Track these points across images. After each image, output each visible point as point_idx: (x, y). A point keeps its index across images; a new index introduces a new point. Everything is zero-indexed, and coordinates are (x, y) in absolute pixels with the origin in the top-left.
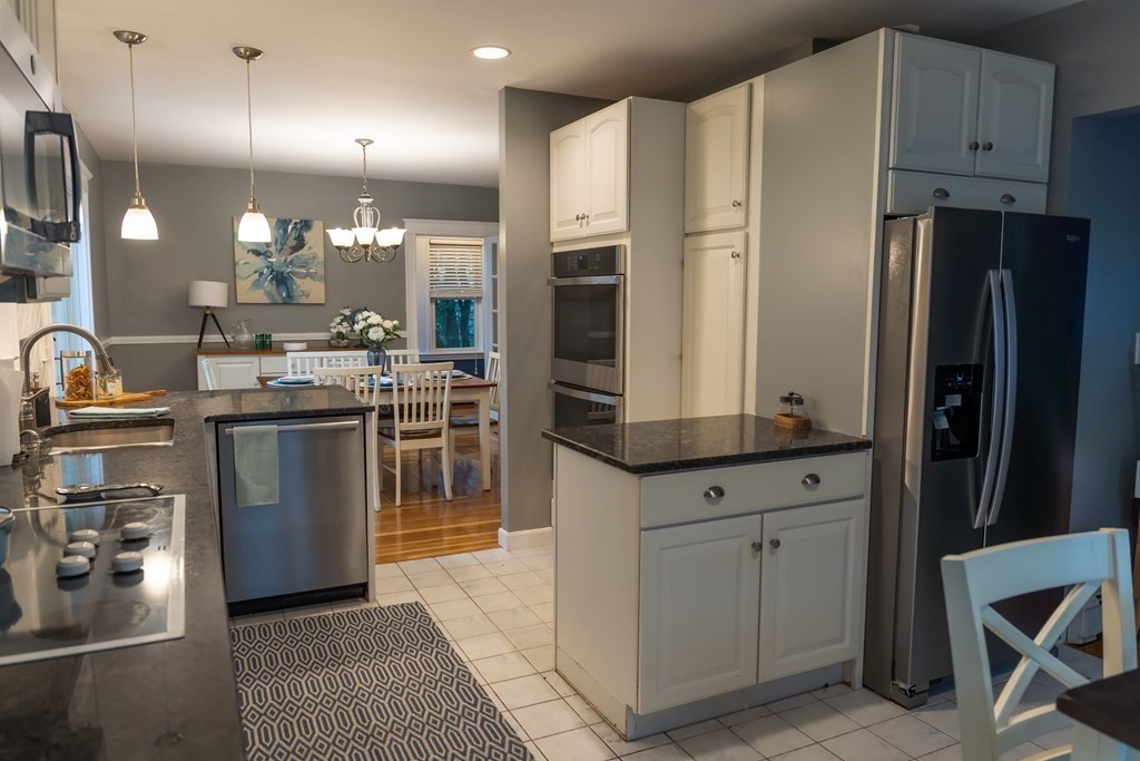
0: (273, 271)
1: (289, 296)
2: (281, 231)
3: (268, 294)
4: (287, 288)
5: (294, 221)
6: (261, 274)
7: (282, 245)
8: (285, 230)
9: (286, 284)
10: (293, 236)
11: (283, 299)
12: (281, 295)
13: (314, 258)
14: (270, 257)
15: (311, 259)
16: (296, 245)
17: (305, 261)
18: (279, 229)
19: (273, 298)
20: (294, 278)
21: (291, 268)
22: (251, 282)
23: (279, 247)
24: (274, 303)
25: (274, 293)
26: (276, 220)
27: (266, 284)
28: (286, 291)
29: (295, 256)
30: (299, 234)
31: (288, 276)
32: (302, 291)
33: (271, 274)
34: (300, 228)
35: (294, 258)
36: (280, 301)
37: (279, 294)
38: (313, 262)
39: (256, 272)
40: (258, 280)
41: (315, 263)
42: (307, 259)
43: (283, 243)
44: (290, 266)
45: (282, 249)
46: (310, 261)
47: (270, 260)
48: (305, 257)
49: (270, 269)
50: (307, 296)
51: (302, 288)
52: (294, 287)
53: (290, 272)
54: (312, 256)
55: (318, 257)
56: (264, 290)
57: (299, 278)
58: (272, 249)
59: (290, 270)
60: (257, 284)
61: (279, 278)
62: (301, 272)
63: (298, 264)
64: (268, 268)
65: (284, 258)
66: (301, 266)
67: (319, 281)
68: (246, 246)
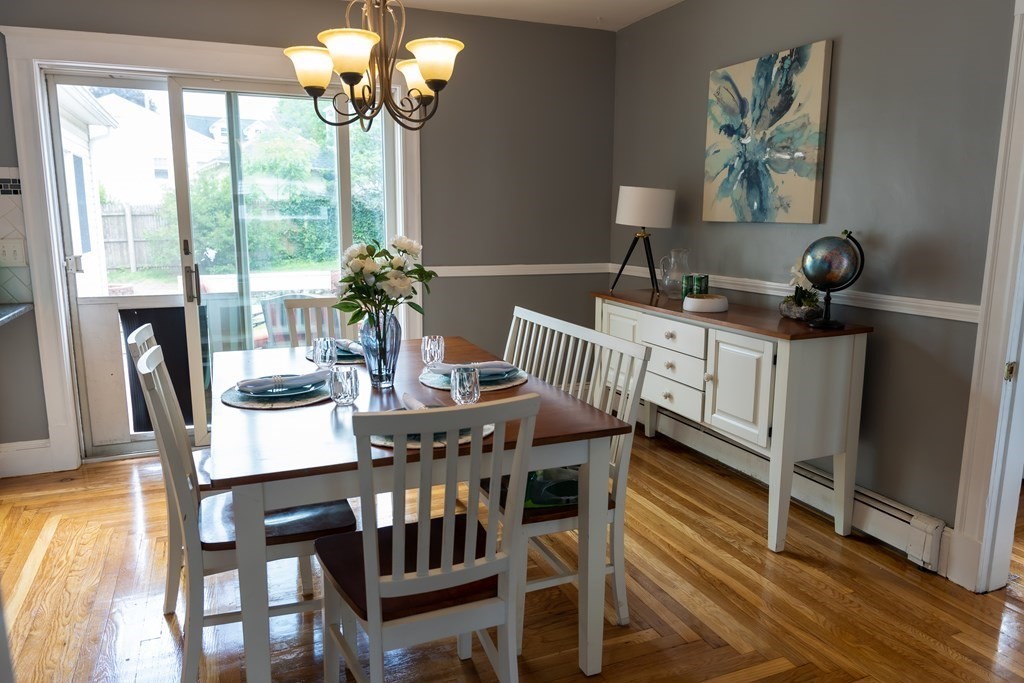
0: (745, 162)
1: (762, 208)
2: (762, 82)
3: (736, 204)
4: (761, 193)
5: (782, 55)
6: (732, 168)
7: (762, 108)
8: (768, 79)
9: (759, 185)
10: (778, 88)
11: (753, 214)
12: (751, 206)
13: (804, 126)
14: (744, 136)
15: (798, 130)
16: (780, 105)
17: (790, 135)
18: (759, 78)
19: (741, 213)
20: (771, 172)
21: (770, 153)
22: (719, 184)
23: (757, 112)
24: (742, 222)
25: (744, 202)
26: (757, 60)
27: (735, 188)
28: (758, 199)
29: (777, 129)
30: (786, 80)
31: (763, 169)
32: (780, 199)
33: (743, 168)
34: (789, 68)
35: (775, 133)
36: (749, 218)
37: (749, 205)
38: (802, 136)
39: (726, 166)
40: (727, 180)
41: (805, 138)
42: (793, 131)
43: (763, 103)
44: (768, 149)
45: (760, 117)
46: (797, 135)
47: (744, 141)
48: (793, 126)
49: (742, 159)
50: (786, 207)
51: (780, 193)
52: (771, 190)
53: (768, 161)
54: (800, 123)
55: (809, 123)
56: (733, 199)
57: (778, 172)
58: (748, 120)
59: (767, 157)
60: (725, 188)
61: (753, 172)
62: (781, 159)
63: (779, 145)
64: (740, 157)
65: (761, 134)
66: (783, 148)
67: (807, 176)
68: (719, 121)
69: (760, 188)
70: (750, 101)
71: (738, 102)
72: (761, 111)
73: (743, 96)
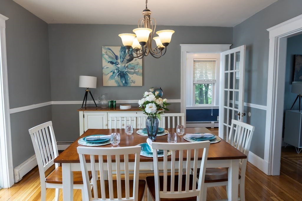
0: (119, 71)
1: (126, 83)
2: (123, 52)
3: (117, 82)
4: (125, 79)
6: (114, 73)
8: (125, 52)
10: (128, 55)
13: (137, 64)
14: (118, 65)
15: (136, 65)
16: (130, 59)
17: (134, 66)
18: (122, 51)
19: (119, 84)
20: (128, 74)
21: (127, 70)
22: (110, 76)
23: (122, 60)
24: (119, 86)
25: (119, 81)
26: (121, 47)
27: (116, 77)
28: (124, 80)
29: (129, 64)
30: (131, 53)
31: (126, 73)
32: (132, 80)
33: (118, 72)
34: (132, 51)
35: (129, 65)
36: (122, 85)
37: (121, 82)
38: (137, 67)
39: (111, 72)
40: (113, 75)
41: (138, 67)
42: (134, 65)
43: (124, 58)
44: (127, 69)
45: (123, 61)
46: (136, 66)
47: (118, 66)
48: (134, 64)
49: (118, 70)
50: (134, 82)
51: (132, 79)
52: (128, 78)
53: (127, 71)
54: (136, 64)
55: (139, 64)
56: (115, 80)
57: (131, 74)
58: (119, 61)
59: (126, 70)
60: (112, 77)
61: (122, 74)
62: (131, 71)
63: (130, 68)
64: (117, 70)
65: (124, 65)
66: (132, 69)
67: (140, 75)
68: (107, 60)
69: (125, 78)
70: (119, 56)
71: (115, 56)
72: (123, 59)
73: (116, 55)
